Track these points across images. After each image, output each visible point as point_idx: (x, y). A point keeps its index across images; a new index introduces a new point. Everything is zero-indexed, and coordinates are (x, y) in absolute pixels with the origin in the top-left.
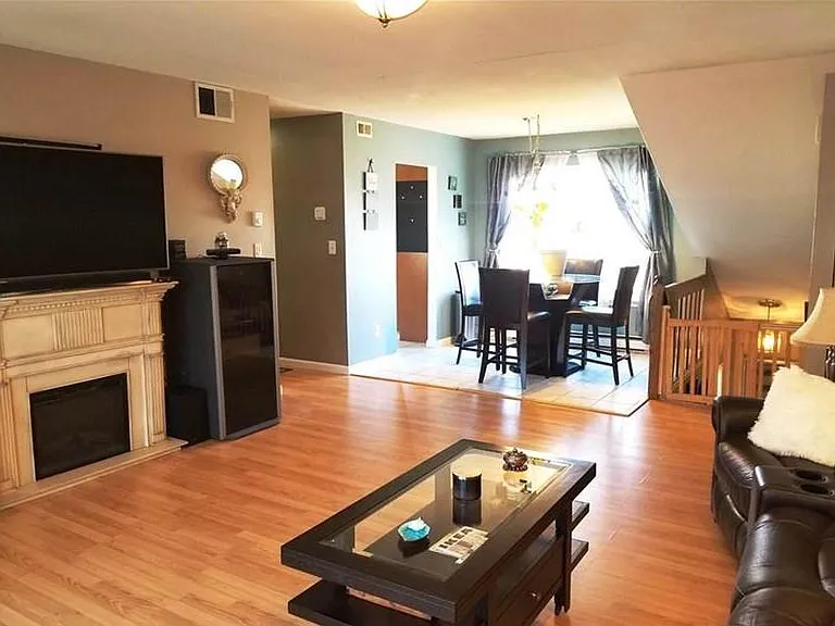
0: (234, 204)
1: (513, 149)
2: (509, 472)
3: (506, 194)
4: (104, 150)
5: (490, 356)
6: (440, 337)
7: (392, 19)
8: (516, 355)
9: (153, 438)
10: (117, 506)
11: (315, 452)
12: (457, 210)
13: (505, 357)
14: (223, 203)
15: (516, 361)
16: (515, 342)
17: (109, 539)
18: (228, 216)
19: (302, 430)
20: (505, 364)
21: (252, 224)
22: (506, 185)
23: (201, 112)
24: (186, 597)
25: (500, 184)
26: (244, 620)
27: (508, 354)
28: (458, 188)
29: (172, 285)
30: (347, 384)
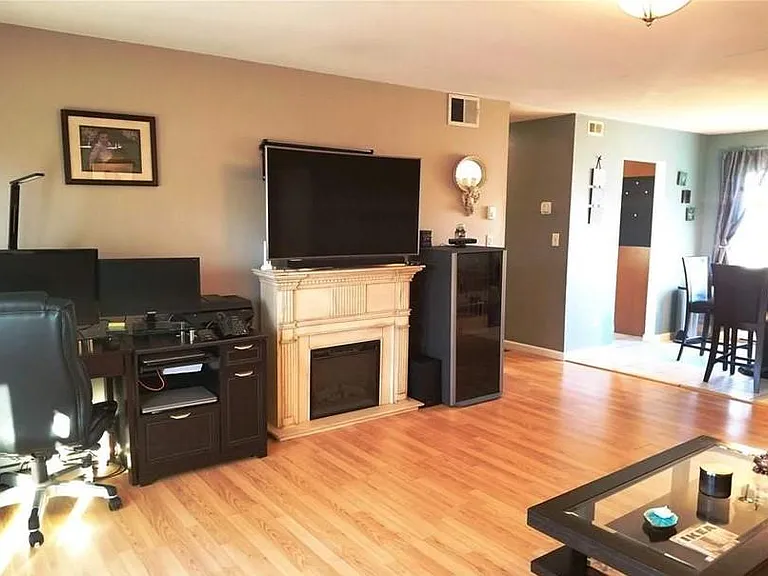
0: (472, 200)
1: (751, 144)
2: (760, 475)
3: (742, 189)
4: (374, 154)
5: (718, 356)
6: (659, 332)
7: (657, 18)
8: (746, 357)
9: (397, 397)
10: (369, 449)
11: (535, 428)
12: (685, 205)
13: (734, 357)
14: (464, 199)
15: (745, 362)
16: (746, 343)
17: (364, 476)
18: (467, 210)
19: (524, 408)
20: (733, 365)
21: (486, 217)
22: (743, 181)
23: (452, 120)
24: (428, 538)
25: (736, 180)
26: (480, 570)
27: (737, 355)
28: (687, 184)
29: (420, 268)
30: (562, 369)
